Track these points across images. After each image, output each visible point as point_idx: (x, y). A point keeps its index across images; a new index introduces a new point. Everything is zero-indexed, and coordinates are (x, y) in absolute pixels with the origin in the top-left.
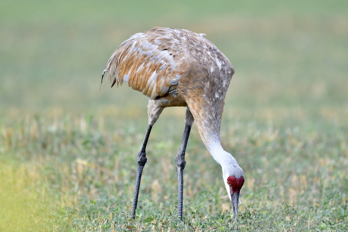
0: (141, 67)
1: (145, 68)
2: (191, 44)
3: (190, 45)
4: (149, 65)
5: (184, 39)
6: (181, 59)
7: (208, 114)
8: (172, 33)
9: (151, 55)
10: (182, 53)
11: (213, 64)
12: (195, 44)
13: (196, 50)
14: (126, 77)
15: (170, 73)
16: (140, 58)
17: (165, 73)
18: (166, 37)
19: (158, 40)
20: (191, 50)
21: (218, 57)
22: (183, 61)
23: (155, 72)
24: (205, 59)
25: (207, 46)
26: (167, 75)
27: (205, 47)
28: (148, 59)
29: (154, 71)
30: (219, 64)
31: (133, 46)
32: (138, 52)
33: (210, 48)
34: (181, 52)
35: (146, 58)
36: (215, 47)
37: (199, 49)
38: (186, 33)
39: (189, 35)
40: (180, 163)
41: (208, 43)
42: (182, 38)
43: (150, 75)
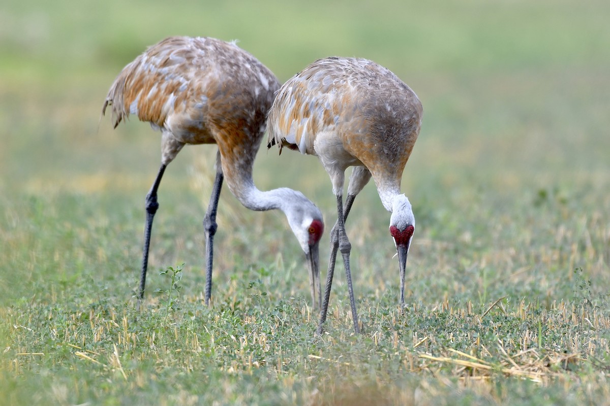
0: (154, 90)
1: (159, 91)
2: (221, 55)
3: (219, 57)
4: (164, 86)
5: (211, 48)
6: (207, 77)
7: (247, 153)
8: (194, 42)
9: (166, 73)
10: (208, 68)
11: (257, 84)
12: (226, 54)
13: (230, 63)
14: (134, 107)
15: (192, 95)
16: (152, 77)
17: (186, 96)
18: (185, 48)
19: (174, 54)
20: (222, 63)
21: (262, 71)
22: (211, 78)
23: (172, 94)
24: (245, 75)
25: (244, 56)
26: (189, 98)
27: (241, 58)
28: (163, 78)
29: (171, 92)
30: (265, 82)
31: (143, 64)
32: (150, 71)
33: (248, 60)
34: (207, 66)
35: (160, 78)
36: (255, 59)
37: (233, 61)
38: (213, 41)
39: (217, 43)
40: (208, 226)
41: (245, 54)
42: (208, 47)
43: (165, 100)
